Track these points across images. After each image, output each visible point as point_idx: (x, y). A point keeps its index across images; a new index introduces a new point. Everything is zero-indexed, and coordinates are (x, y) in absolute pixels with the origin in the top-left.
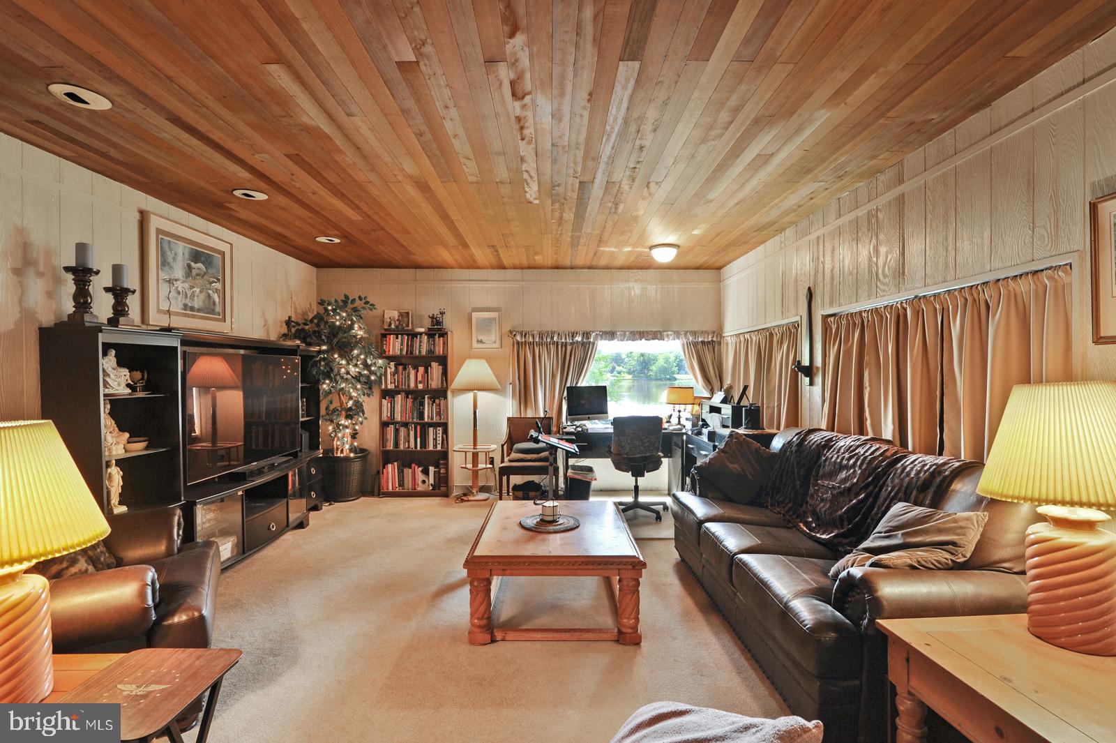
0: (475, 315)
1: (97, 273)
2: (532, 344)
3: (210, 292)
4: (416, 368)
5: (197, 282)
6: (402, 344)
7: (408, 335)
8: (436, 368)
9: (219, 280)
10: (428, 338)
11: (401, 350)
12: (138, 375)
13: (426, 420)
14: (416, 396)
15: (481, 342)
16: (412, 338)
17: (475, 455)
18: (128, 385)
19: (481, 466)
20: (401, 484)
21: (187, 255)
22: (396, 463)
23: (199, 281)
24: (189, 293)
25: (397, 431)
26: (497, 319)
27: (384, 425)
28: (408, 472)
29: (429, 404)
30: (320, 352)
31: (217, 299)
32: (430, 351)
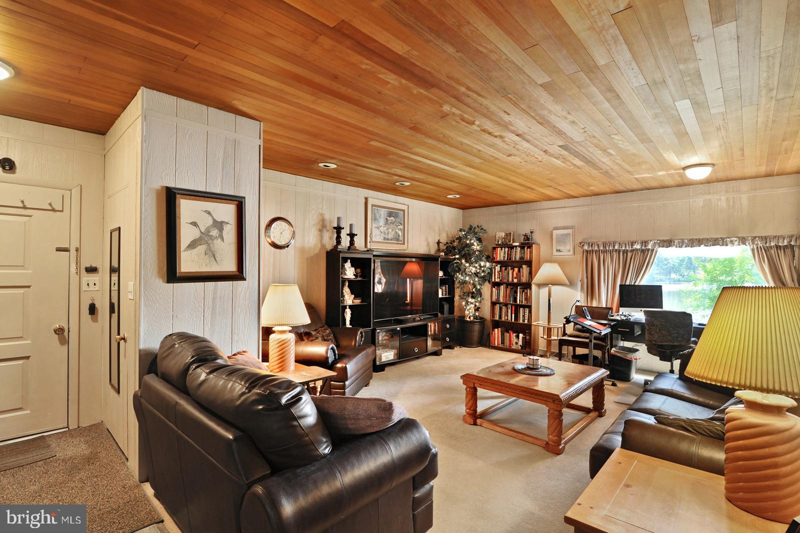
0: (555, 232)
1: (343, 228)
2: (597, 252)
3: (397, 230)
4: (513, 269)
5: (390, 226)
6: (504, 254)
7: (508, 248)
8: (525, 269)
9: (401, 224)
10: (521, 249)
11: (504, 257)
12: (359, 270)
13: (518, 302)
14: (513, 287)
15: (559, 251)
16: (511, 249)
17: (549, 330)
18: (354, 275)
19: (553, 338)
20: (503, 343)
21: (386, 214)
22: (500, 329)
23: (392, 226)
24: (386, 232)
25: (501, 309)
26: (571, 235)
27: (493, 304)
28: (507, 335)
29: (520, 292)
30: (455, 259)
31: (400, 234)
32: (522, 258)
